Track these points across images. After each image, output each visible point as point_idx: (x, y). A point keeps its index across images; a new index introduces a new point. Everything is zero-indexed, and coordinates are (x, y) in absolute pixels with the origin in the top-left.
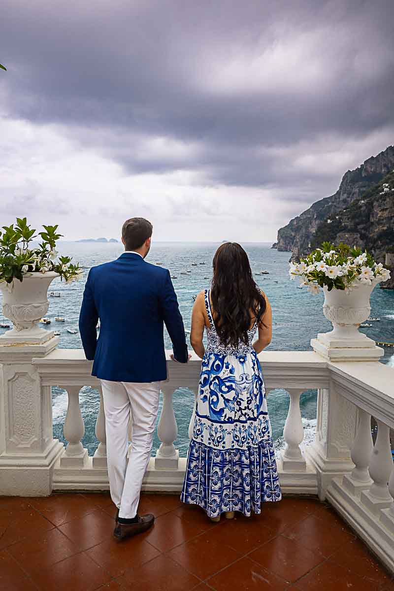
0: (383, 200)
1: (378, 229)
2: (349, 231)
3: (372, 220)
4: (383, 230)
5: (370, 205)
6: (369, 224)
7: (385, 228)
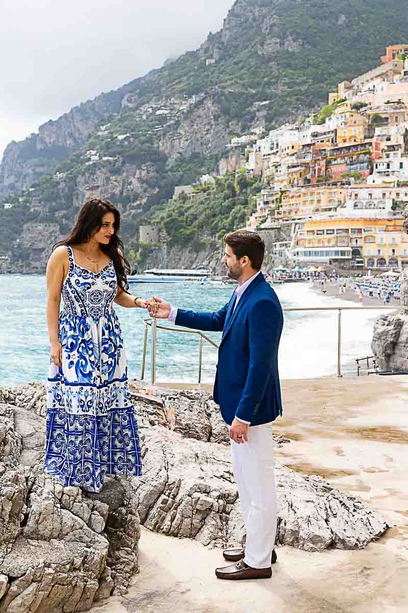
0: (91, 174)
5: (72, 181)
6: (71, 209)
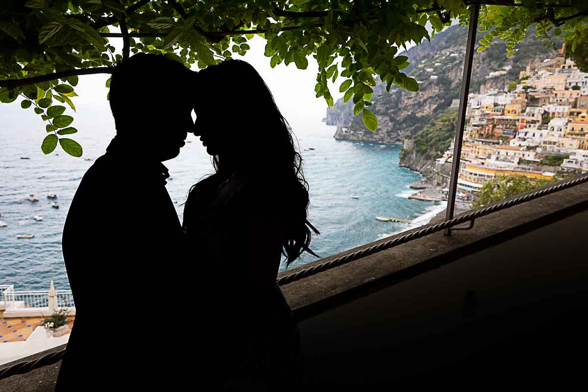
1: (404, 114)
2: (381, 114)
3: (400, 106)
4: (408, 115)
7: (410, 113)
